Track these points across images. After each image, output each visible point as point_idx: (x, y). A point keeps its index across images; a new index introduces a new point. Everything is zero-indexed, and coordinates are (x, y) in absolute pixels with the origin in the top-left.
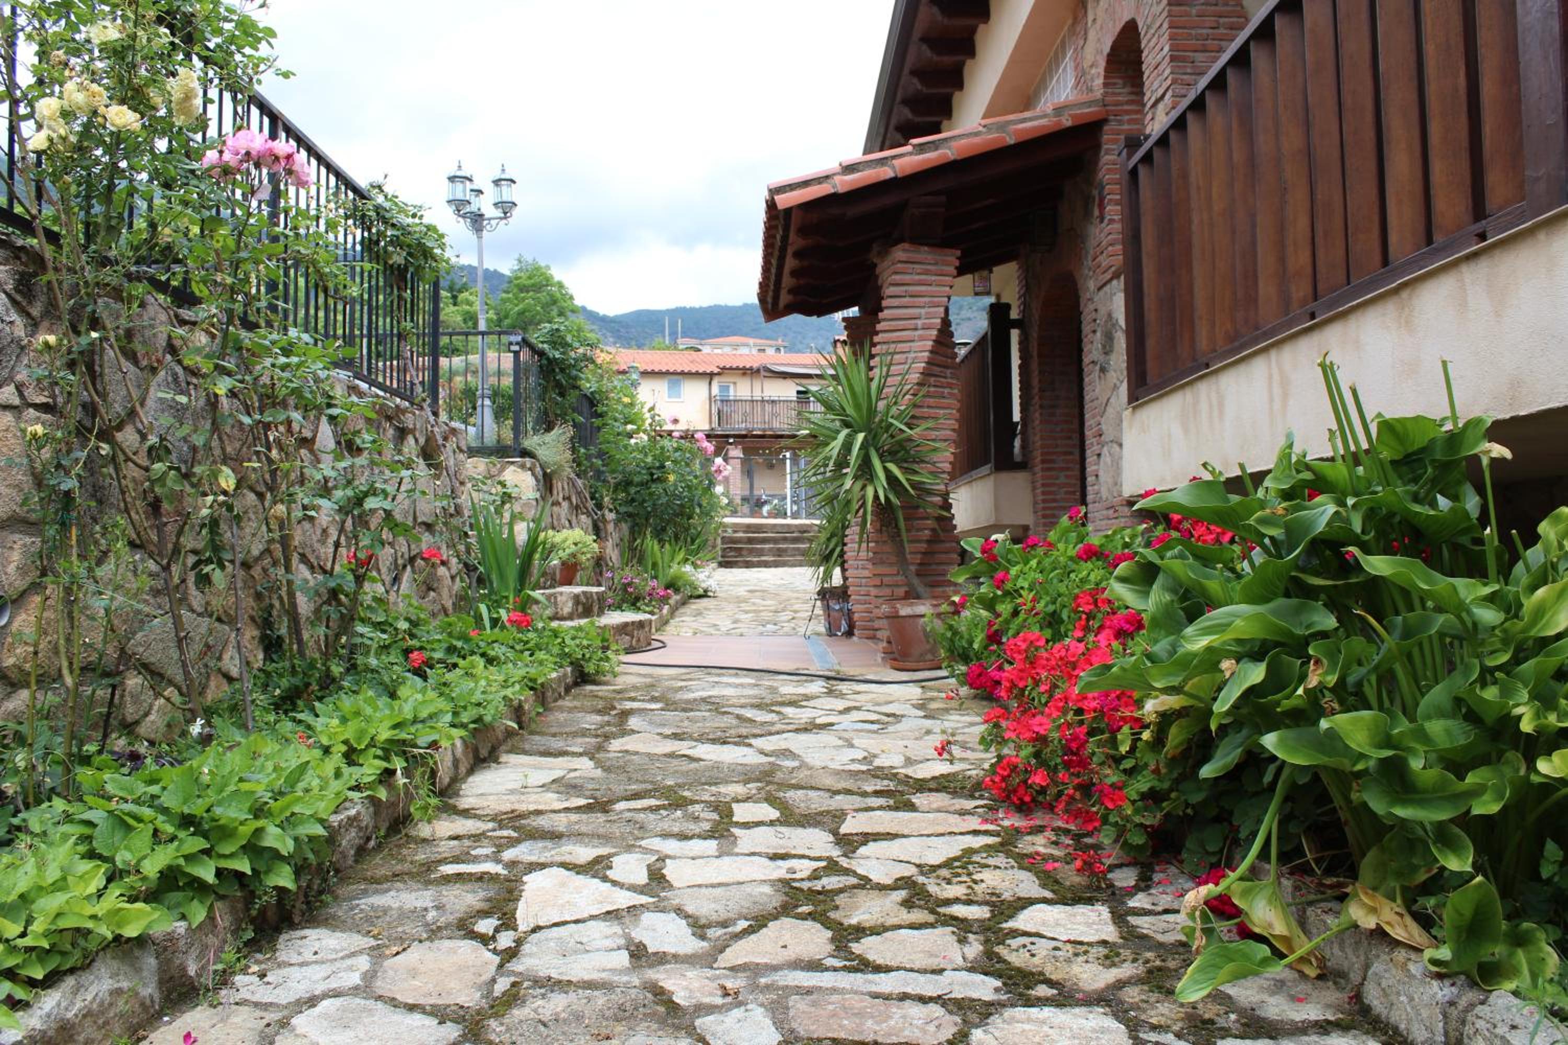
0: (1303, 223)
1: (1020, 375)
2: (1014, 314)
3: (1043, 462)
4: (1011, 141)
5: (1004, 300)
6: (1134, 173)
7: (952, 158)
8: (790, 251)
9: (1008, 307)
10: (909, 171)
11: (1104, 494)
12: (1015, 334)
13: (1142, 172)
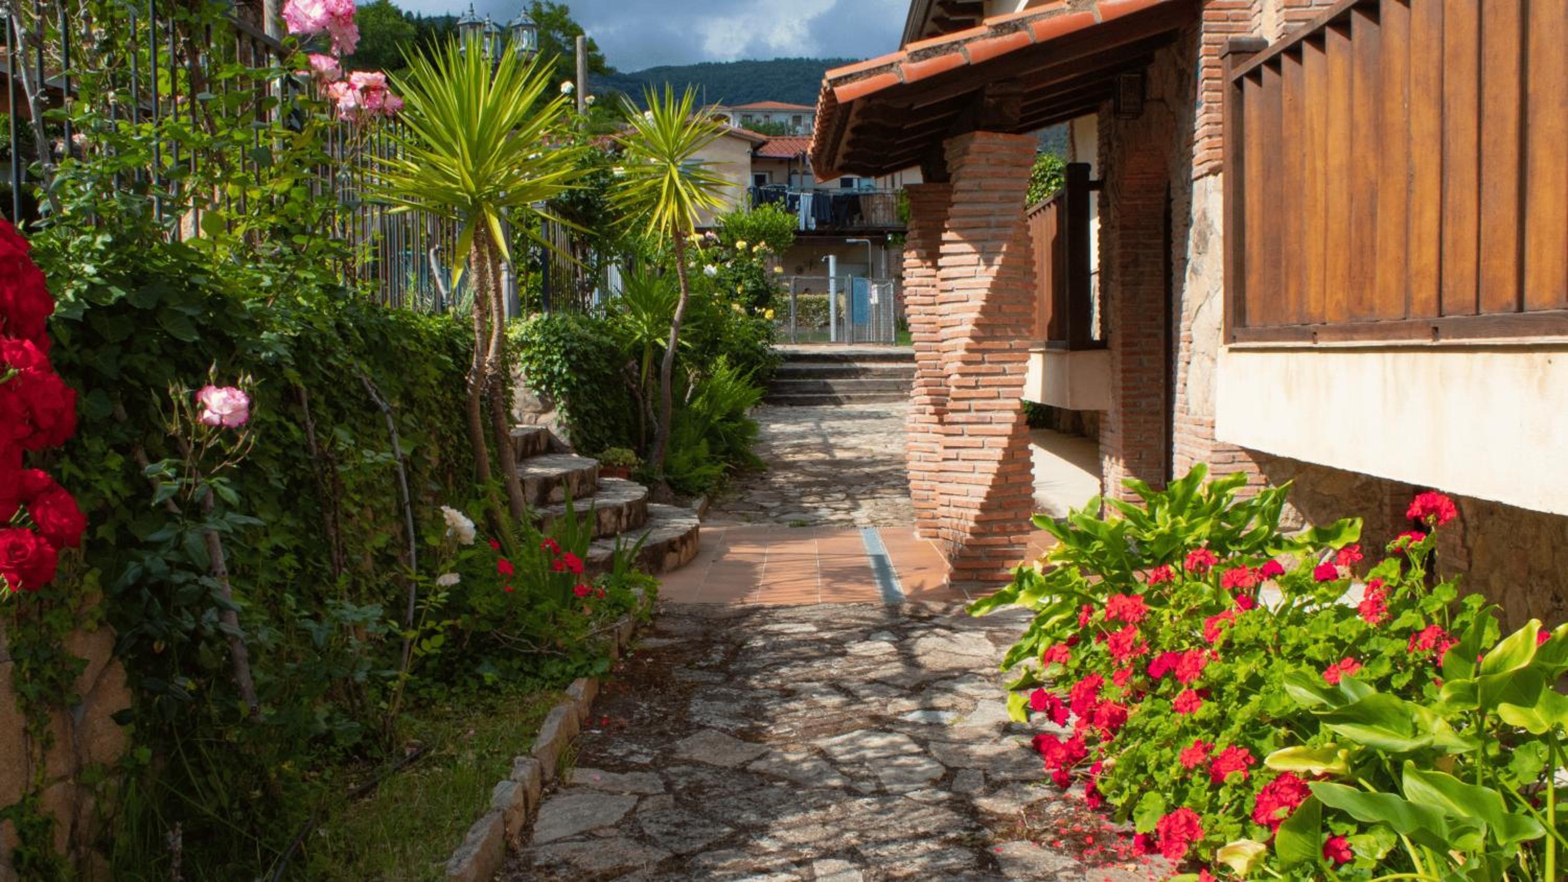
0: (1430, 215)
1: (1100, 240)
2: (1094, 176)
3: (1124, 345)
4: (1099, 19)
5: (1080, 160)
6: (1239, 83)
7: (1031, 41)
8: (849, 128)
9: (1087, 167)
10: (982, 58)
11: (1193, 407)
12: (1094, 196)
13: (1249, 84)
